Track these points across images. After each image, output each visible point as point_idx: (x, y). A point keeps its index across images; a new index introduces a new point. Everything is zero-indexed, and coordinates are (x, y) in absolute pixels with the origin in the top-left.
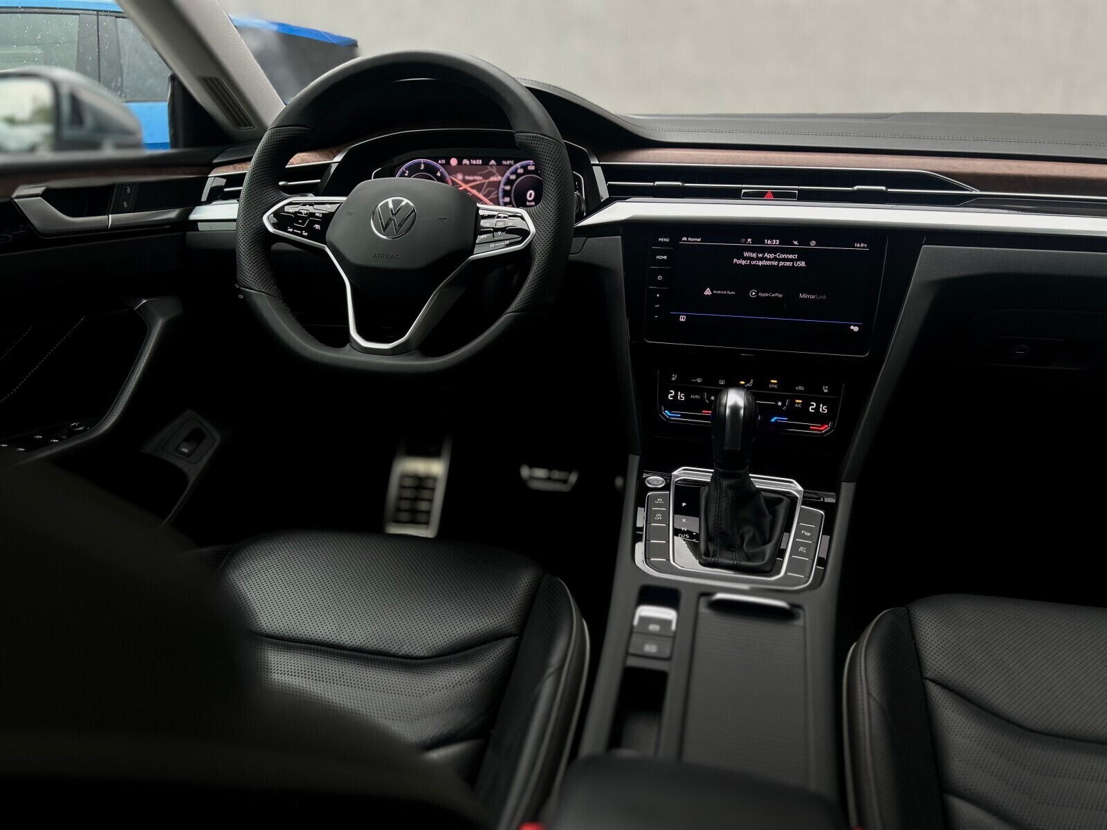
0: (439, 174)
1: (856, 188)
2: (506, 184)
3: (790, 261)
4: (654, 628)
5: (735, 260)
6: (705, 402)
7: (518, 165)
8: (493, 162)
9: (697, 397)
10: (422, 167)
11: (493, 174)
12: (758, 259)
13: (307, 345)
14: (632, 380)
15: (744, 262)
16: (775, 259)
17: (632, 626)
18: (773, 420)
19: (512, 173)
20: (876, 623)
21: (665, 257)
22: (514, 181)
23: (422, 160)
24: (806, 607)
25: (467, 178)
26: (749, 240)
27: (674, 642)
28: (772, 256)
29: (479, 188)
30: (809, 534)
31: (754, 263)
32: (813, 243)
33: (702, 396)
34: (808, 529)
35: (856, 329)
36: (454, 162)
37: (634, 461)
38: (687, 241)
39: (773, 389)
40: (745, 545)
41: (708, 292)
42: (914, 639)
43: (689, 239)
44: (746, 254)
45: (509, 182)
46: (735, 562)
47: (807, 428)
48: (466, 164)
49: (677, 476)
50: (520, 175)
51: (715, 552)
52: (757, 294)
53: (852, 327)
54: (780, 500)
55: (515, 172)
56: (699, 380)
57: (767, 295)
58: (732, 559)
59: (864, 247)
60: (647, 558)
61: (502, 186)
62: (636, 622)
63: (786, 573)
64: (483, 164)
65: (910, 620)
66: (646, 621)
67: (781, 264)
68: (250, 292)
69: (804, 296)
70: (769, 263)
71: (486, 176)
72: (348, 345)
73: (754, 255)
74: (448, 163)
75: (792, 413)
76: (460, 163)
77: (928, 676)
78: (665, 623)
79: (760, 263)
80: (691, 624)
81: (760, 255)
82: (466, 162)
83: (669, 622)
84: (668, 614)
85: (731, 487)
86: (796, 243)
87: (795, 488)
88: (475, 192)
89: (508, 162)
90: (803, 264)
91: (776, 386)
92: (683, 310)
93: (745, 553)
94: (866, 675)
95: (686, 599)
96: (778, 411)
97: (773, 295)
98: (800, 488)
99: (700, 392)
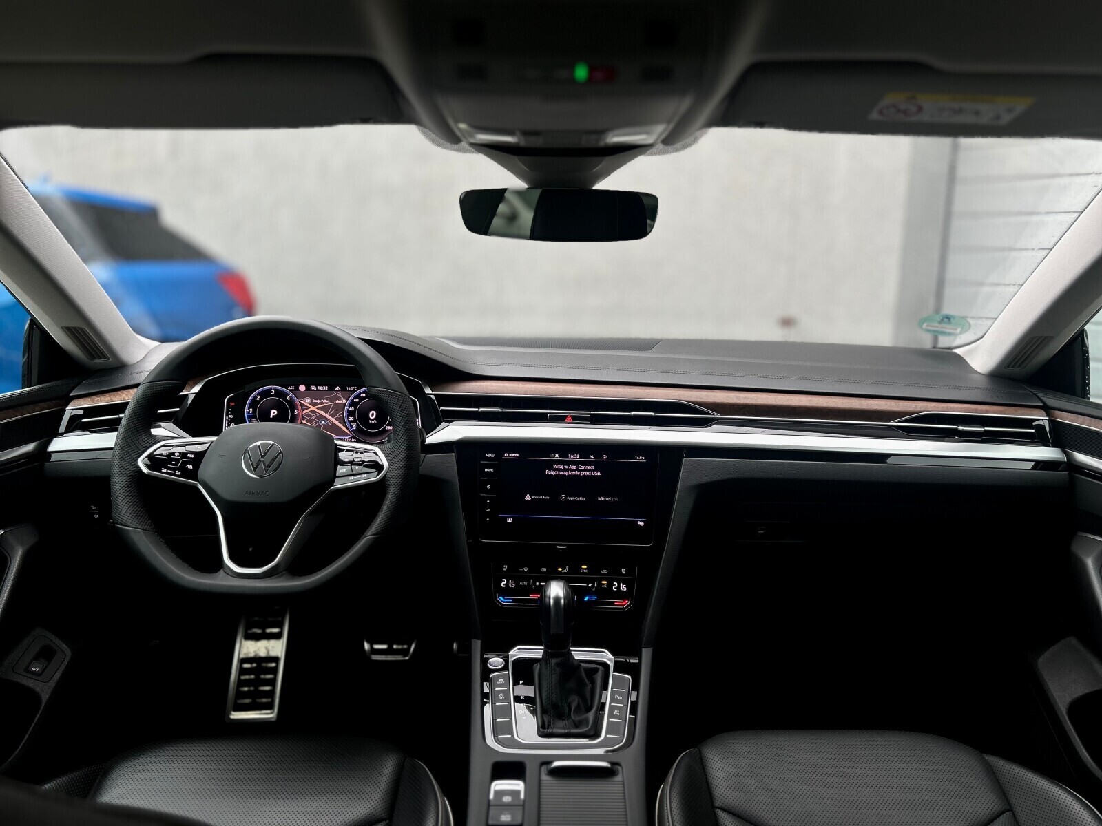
0: (288, 398)
1: (633, 413)
2: (350, 406)
3: (588, 471)
4: (507, 799)
5: (547, 471)
6: (532, 587)
7: (361, 390)
8: (338, 388)
9: (526, 583)
10: (273, 393)
11: (338, 398)
12: (564, 470)
13: (183, 575)
14: (471, 575)
15: (554, 473)
16: (578, 470)
17: (489, 801)
18: (585, 599)
19: (355, 397)
20: (677, 766)
21: (492, 470)
22: (358, 403)
23: (273, 387)
24: (623, 764)
25: (315, 401)
26: (557, 455)
27: (524, 810)
28: (575, 467)
29: (325, 409)
30: (621, 698)
31: (561, 473)
32: (605, 457)
33: (529, 583)
34: (619, 694)
35: (642, 524)
36: (302, 388)
37: (477, 645)
38: (509, 456)
39: (584, 573)
40: (572, 713)
41: (528, 497)
42: (705, 775)
43: (510, 455)
44: (555, 466)
45: (353, 404)
46: (566, 731)
47: (612, 604)
48: (313, 390)
49: (513, 656)
50: (363, 398)
51: (549, 722)
52: (566, 498)
53: (639, 523)
54: (596, 670)
55: (358, 396)
56: (526, 570)
57: (573, 498)
58: (564, 728)
59: (642, 460)
60: (495, 736)
61: (346, 408)
62: (492, 796)
63: (606, 736)
64: (329, 390)
65: (701, 759)
66: (500, 794)
67: (583, 473)
68: (127, 530)
69: (602, 499)
70: (573, 473)
71: (332, 400)
72: (222, 571)
73: (562, 467)
74: (297, 388)
75: (601, 592)
76: (308, 389)
77: (717, 805)
78: (515, 793)
79: (567, 473)
80: (536, 791)
81: (566, 467)
82: (313, 388)
83: (518, 792)
84: (517, 785)
85: (557, 665)
86: (592, 457)
87: (607, 657)
88: (322, 413)
89: (352, 388)
90: (598, 473)
91: (586, 571)
92: (510, 513)
93: (574, 721)
94: (671, 814)
95: (530, 770)
96: (588, 592)
97: (578, 499)
98: (611, 656)
99: (527, 579)
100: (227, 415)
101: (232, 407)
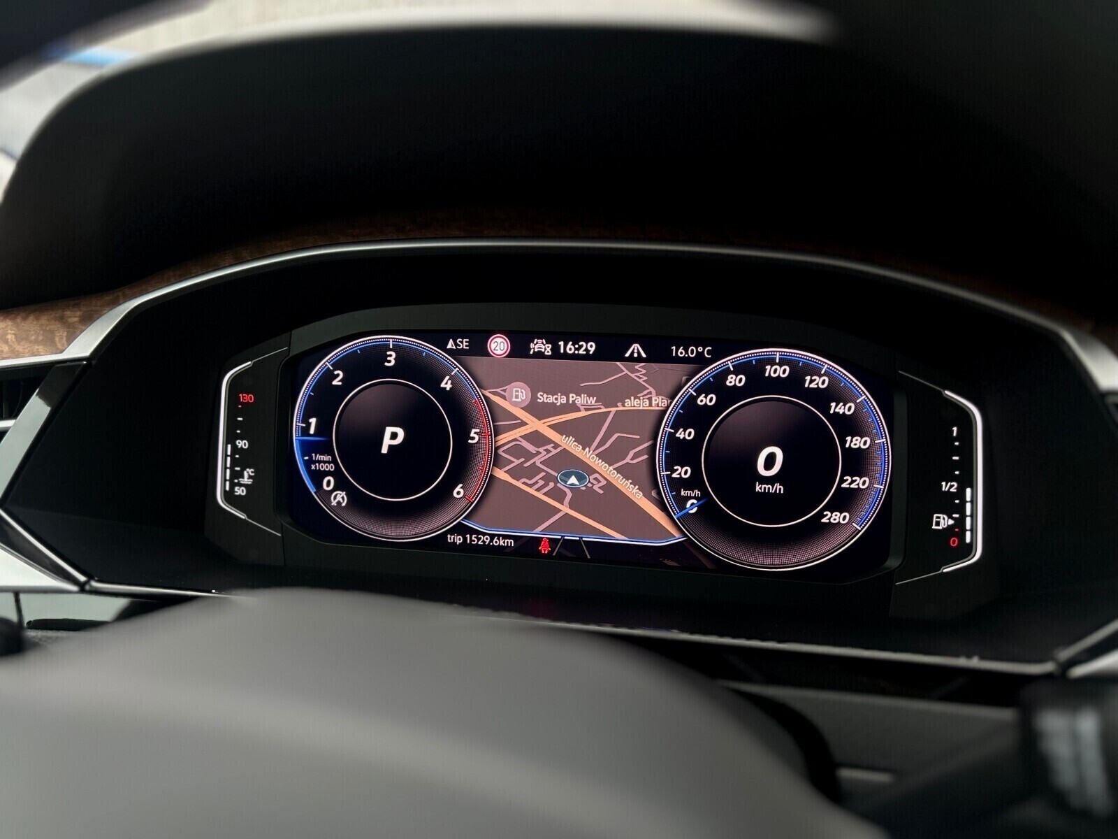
0: (446, 384)
2: (678, 423)
7: (729, 361)
8: (636, 349)
10: (392, 361)
11: (635, 390)
19: (704, 389)
22: (712, 412)
23: (391, 339)
25: (543, 398)
29: (583, 431)
36: (499, 345)
45: (691, 415)
48: (540, 355)
50: (736, 393)
55: (716, 385)
61: (665, 428)
64: (599, 355)
71: (609, 396)
74: (479, 348)
76: (519, 349)
82: (540, 345)
88: (569, 444)
89: (693, 351)
100: (230, 439)
101: (246, 409)
